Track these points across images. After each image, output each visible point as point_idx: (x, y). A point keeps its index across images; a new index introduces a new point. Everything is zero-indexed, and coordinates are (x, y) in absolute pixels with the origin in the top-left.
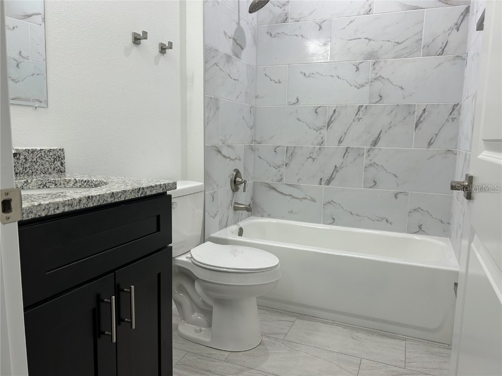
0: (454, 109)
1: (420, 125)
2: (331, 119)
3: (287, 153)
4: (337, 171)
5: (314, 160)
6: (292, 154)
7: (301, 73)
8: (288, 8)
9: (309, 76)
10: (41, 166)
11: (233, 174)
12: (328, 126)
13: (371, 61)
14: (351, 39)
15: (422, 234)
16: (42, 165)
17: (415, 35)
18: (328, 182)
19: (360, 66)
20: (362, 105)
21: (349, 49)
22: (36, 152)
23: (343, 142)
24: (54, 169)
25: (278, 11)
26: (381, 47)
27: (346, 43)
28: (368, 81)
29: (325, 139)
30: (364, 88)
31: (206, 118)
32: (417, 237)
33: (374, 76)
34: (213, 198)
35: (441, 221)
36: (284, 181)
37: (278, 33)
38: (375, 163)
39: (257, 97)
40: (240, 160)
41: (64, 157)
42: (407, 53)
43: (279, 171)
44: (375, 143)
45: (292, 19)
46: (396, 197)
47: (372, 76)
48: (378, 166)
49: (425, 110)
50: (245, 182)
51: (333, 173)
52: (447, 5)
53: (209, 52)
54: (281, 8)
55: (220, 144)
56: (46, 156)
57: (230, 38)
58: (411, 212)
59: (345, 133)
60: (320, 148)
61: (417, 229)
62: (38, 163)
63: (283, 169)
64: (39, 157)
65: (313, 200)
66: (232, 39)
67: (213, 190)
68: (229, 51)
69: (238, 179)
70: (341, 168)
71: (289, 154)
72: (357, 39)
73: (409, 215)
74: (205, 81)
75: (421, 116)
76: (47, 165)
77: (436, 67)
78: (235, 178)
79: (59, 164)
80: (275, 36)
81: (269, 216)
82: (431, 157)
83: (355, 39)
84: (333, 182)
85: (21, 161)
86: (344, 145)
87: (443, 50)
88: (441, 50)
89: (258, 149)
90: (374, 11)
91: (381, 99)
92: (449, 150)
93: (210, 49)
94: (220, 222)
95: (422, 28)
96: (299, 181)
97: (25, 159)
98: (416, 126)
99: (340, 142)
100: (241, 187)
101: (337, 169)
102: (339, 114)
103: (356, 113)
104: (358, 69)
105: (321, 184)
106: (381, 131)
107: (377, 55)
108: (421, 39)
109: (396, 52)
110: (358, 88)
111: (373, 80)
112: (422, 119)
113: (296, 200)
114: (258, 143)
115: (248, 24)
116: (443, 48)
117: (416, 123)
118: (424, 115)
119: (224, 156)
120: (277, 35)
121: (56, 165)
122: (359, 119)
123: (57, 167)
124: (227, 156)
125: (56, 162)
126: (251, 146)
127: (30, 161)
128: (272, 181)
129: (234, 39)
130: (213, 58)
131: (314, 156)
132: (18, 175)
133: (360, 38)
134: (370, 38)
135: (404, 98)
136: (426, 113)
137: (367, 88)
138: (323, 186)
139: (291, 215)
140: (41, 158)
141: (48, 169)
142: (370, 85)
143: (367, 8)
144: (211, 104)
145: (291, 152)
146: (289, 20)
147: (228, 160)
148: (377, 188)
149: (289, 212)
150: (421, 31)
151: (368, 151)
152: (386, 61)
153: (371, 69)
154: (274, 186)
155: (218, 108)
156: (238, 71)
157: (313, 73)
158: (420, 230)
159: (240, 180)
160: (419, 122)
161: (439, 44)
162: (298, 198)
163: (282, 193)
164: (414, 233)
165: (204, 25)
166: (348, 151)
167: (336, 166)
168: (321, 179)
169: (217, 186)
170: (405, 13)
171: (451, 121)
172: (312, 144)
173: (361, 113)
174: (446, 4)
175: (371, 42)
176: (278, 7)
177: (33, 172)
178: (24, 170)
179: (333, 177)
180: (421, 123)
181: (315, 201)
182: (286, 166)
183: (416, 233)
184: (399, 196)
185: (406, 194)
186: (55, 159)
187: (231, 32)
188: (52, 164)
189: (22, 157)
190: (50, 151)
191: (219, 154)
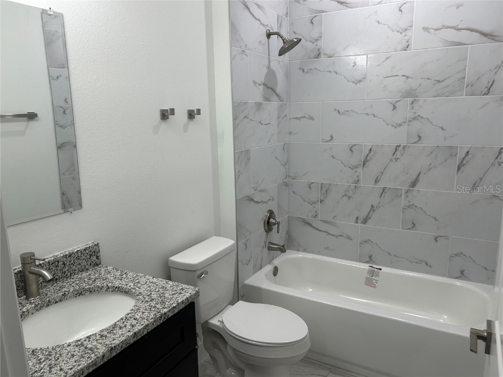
0: (501, 152)
1: (463, 168)
2: (367, 158)
3: (321, 190)
4: (374, 211)
5: (349, 199)
6: (326, 191)
7: (335, 110)
8: (321, 43)
9: (343, 114)
10: (78, 266)
11: (266, 216)
12: (364, 165)
13: (409, 100)
14: (387, 76)
15: (465, 280)
16: (80, 264)
17: (458, 73)
18: (365, 221)
19: (397, 105)
20: (400, 145)
21: (385, 86)
22: (73, 255)
23: (380, 182)
24: (91, 264)
25: (311, 46)
26: (421, 85)
27: (382, 80)
28: (405, 120)
29: (361, 178)
30: (402, 127)
31: (237, 173)
32: (458, 283)
33: (412, 115)
34: (246, 246)
35: (486, 268)
36: (319, 217)
37: (311, 69)
38: (413, 205)
39: (290, 133)
40: (273, 199)
41: (99, 250)
42: (448, 92)
43: (314, 207)
44: (414, 184)
45: (325, 54)
46: (436, 241)
47: (410, 115)
48: (416, 208)
49: (468, 152)
50: (278, 223)
51: (369, 212)
52: (494, 41)
53: (238, 108)
54: (313, 43)
55: (252, 192)
56: (82, 255)
57: (260, 85)
58: (452, 257)
59: (382, 173)
60: (356, 187)
61: (459, 274)
62: (76, 264)
63: (318, 205)
64: (76, 258)
65: (349, 238)
66: (262, 86)
67: (246, 238)
68: (259, 98)
69: (272, 220)
70: (378, 207)
71: (324, 191)
72: (394, 76)
73: (450, 260)
74: (235, 138)
75: (464, 158)
76: (84, 263)
77: (481, 108)
78: (269, 219)
79: (95, 258)
80: (307, 72)
81: (305, 250)
82: (475, 202)
83: (392, 76)
84: (369, 221)
85: (60, 267)
86: (381, 185)
87: (489, 90)
88: (487, 89)
89: (292, 184)
90: (412, 46)
91: (420, 139)
92: (495, 196)
93: (239, 105)
94: (255, 266)
95: (466, 66)
96: (334, 218)
97: (64, 264)
98: (459, 169)
99: (377, 181)
100: (275, 227)
101: (374, 209)
102: (375, 153)
103: (393, 153)
104: (395, 108)
105: (357, 223)
106: (420, 173)
107: (416, 93)
108: (464, 78)
109: (437, 91)
110: (395, 128)
111: (411, 120)
112: (464, 162)
113: (333, 237)
114: (292, 179)
115: (279, 63)
116: (489, 87)
117: (458, 166)
118: (467, 158)
119: (257, 202)
120: (309, 71)
121: (93, 260)
122: (396, 159)
123: (93, 262)
124: (260, 201)
125: (92, 258)
126: (285, 182)
127: (68, 264)
128: (308, 217)
129: (264, 85)
130: (242, 112)
131: (350, 194)
132: (57, 281)
133: (397, 76)
134: (407, 75)
135: (445, 139)
136: (470, 156)
137: (405, 128)
138: (359, 225)
139: (327, 251)
140: (78, 258)
141: (85, 266)
142: (408, 125)
143: (405, 44)
144: (242, 157)
145: (326, 190)
146: (322, 56)
147: (261, 204)
148: (416, 230)
149: (325, 248)
150: (465, 69)
151: (407, 193)
152: (425, 99)
153: (409, 107)
154: (309, 221)
155: (249, 159)
156: (270, 115)
157: (347, 111)
158: (462, 275)
159: (274, 221)
160: (462, 165)
161: (484, 83)
162: (333, 235)
163: (317, 229)
164: (455, 278)
165: (232, 83)
166: (386, 191)
167: (372, 205)
168: (357, 217)
169: (250, 233)
170: (447, 49)
171: (497, 165)
172: (348, 182)
173: (398, 153)
174: (493, 39)
175: (409, 79)
176: (311, 42)
177: (71, 274)
178: (63, 275)
179: (370, 216)
180: (463, 166)
181: (352, 239)
182: (321, 202)
183: (457, 278)
184: (439, 239)
185: (447, 238)
186: (91, 255)
187: (261, 79)
188: (88, 261)
189: (61, 263)
190: (85, 250)
191: (251, 202)
